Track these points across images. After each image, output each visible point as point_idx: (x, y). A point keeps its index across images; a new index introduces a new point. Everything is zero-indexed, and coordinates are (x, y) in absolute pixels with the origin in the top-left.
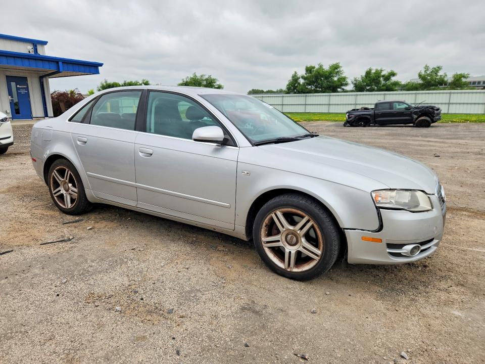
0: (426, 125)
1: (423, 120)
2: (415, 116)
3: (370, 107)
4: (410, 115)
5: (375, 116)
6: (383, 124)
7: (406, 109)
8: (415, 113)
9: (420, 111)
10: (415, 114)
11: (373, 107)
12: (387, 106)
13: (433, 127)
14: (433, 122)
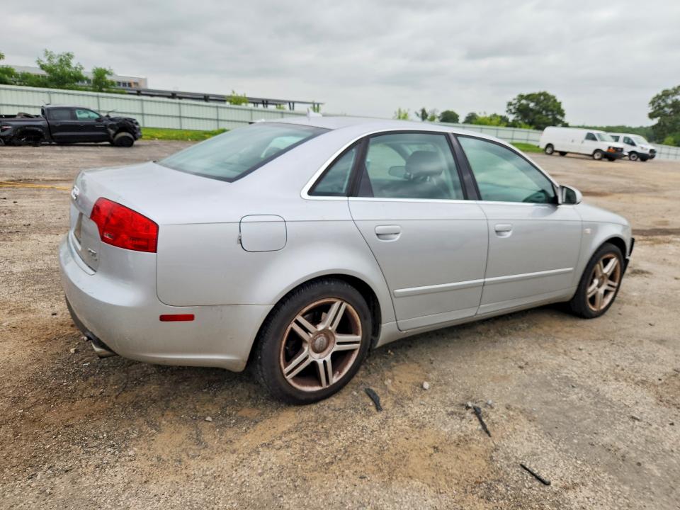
0: (127, 143)
1: (124, 137)
2: (112, 132)
3: (33, 112)
4: (105, 129)
5: (50, 128)
6: (64, 142)
7: (98, 120)
8: (112, 127)
9: (118, 124)
10: (112, 129)
11: (38, 112)
12: (67, 114)
13: (138, 146)
14: (136, 139)
